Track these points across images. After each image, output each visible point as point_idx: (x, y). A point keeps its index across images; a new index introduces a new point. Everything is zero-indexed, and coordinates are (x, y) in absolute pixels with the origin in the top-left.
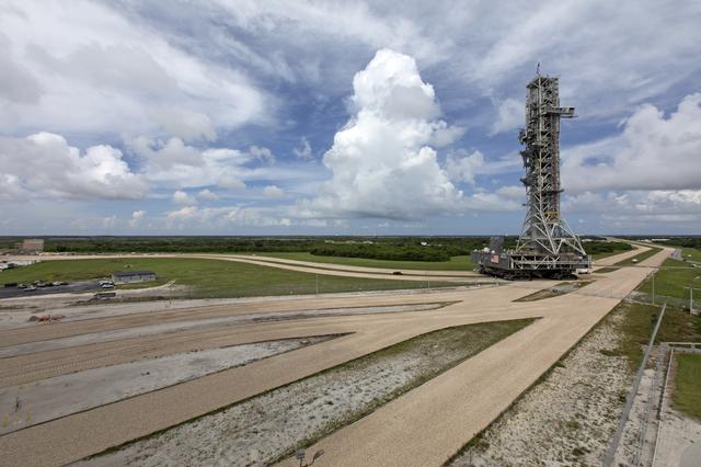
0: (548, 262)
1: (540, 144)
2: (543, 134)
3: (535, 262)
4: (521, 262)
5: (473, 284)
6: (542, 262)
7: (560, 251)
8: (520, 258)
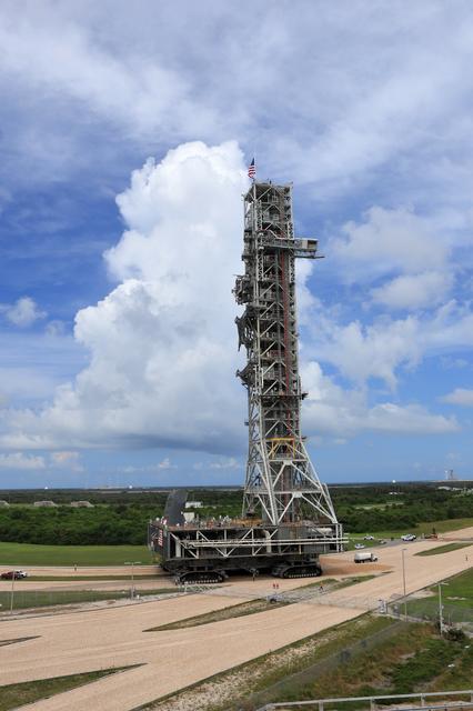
0: (253, 542)
1: (258, 305)
2: (263, 285)
3: (224, 543)
4: (194, 544)
5: (128, 595)
6: (238, 543)
7: (283, 520)
8: (192, 536)
